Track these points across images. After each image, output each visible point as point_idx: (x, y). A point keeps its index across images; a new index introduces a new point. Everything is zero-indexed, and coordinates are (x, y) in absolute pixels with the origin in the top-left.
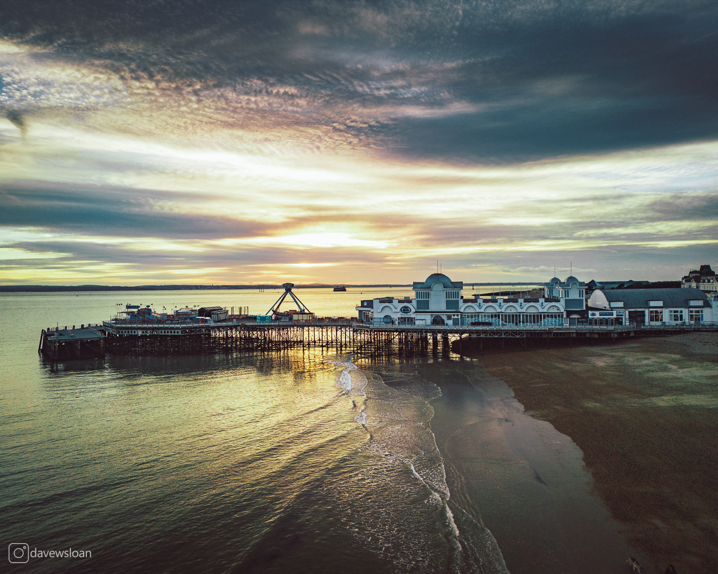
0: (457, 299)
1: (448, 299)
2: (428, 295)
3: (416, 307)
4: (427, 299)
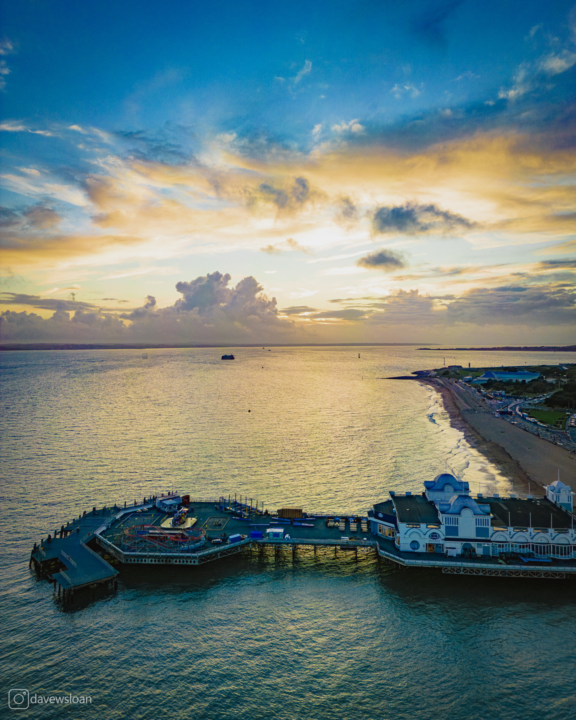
0: (487, 527)
1: (478, 526)
2: (456, 521)
3: (444, 534)
4: (456, 526)
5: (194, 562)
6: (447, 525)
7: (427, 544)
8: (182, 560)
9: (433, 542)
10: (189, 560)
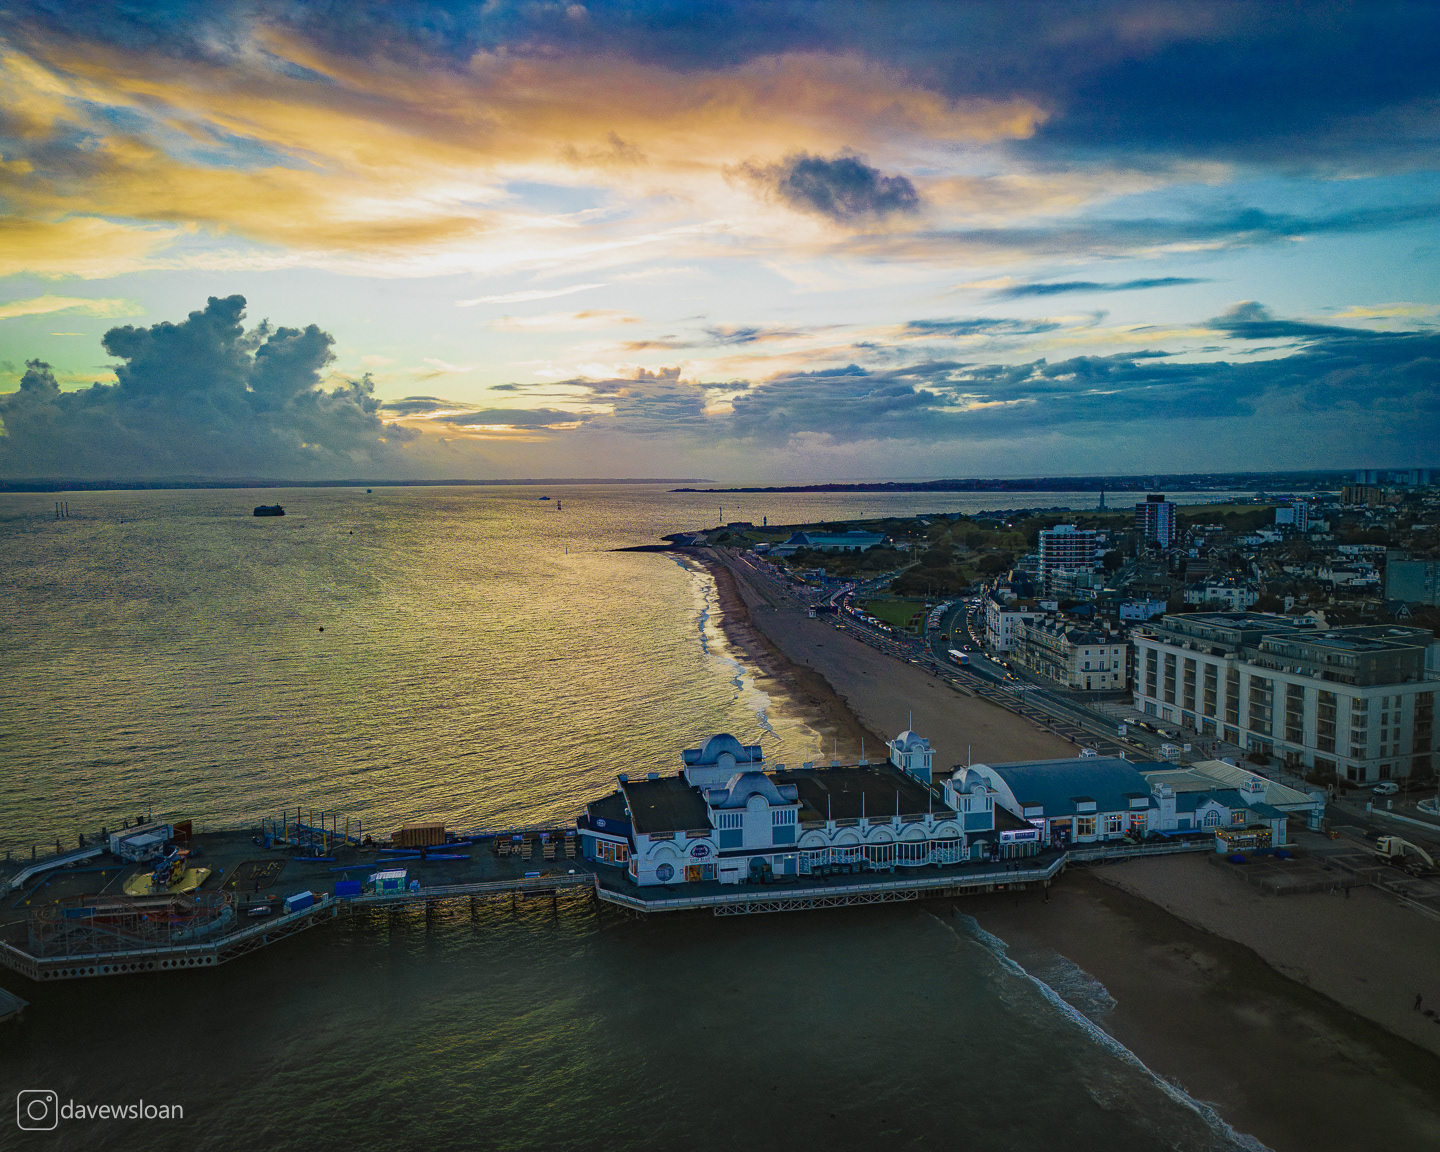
0: (792, 824)
1: (776, 825)
2: (739, 820)
3: (718, 845)
4: (739, 828)
5: (209, 960)
6: (723, 829)
7: (686, 867)
8: (178, 961)
9: (699, 862)
10: (196, 959)
